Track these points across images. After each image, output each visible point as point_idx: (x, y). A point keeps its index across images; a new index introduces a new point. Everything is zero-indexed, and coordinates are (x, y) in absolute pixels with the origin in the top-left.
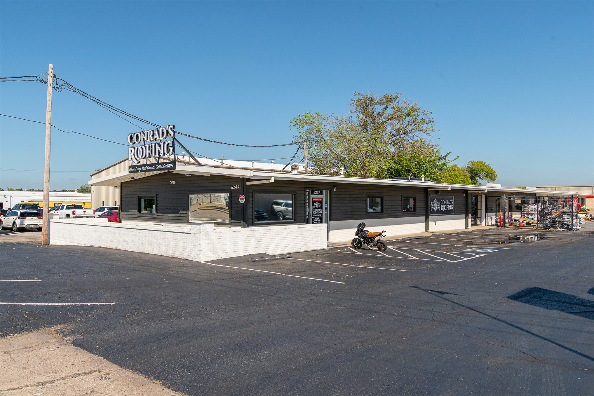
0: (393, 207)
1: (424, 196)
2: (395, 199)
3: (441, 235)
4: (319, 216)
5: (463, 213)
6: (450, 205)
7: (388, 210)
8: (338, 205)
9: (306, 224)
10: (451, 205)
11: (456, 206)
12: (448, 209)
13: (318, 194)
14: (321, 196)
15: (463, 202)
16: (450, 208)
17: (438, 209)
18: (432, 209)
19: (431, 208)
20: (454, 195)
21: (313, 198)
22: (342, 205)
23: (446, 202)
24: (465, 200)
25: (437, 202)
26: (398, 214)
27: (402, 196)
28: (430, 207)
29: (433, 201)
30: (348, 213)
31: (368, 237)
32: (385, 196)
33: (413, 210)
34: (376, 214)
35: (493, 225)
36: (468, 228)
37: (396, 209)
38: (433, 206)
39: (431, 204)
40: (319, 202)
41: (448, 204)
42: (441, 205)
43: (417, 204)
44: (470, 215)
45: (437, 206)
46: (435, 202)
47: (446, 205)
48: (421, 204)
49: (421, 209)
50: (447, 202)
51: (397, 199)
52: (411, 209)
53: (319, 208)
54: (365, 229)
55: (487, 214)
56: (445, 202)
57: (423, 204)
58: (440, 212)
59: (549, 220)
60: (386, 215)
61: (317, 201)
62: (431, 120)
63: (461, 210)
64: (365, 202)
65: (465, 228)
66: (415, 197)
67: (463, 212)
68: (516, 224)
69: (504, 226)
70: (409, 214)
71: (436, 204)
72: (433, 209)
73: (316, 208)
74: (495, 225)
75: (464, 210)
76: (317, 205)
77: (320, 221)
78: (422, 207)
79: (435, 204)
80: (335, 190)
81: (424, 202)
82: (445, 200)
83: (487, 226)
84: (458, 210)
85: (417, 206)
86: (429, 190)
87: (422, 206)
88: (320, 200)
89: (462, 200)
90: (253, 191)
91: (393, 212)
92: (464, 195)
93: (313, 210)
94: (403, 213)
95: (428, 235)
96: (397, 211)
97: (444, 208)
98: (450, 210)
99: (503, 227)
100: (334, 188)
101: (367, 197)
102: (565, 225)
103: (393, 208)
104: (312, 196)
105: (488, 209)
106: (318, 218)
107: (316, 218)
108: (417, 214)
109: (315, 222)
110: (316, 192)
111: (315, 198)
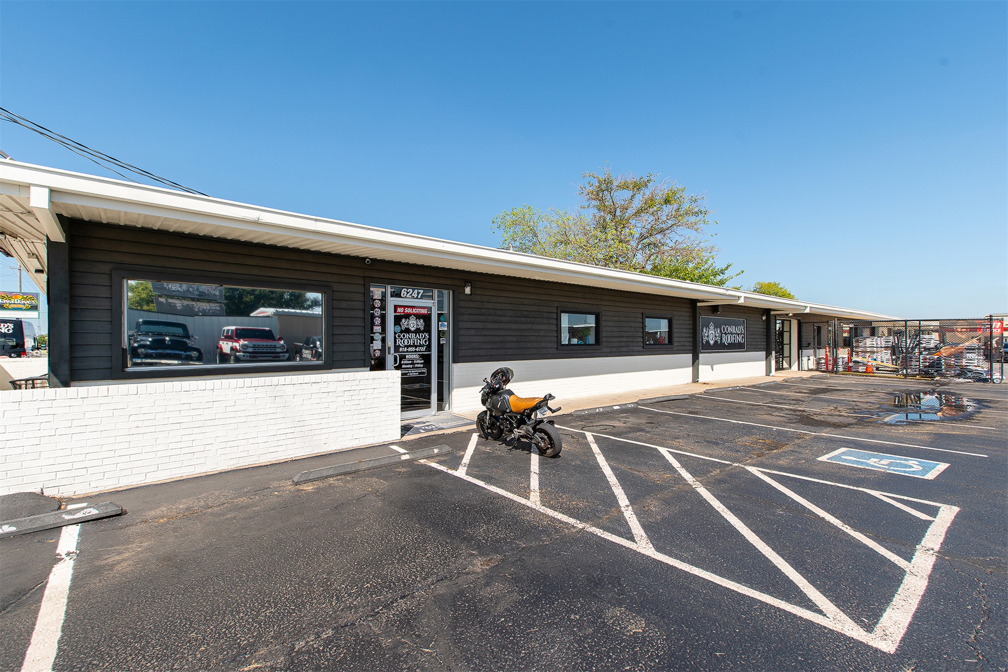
0: (624, 334)
1: (689, 316)
2: (627, 319)
3: (725, 389)
4: (420, 351)
5: (762, 350)
6: (739, 334)
7: (611, 340)
8: (480, 325)
9: (370, 371)
10: (741, 334)
11: (749, 336)
12: (734, 341)
13: (417, 298)
14: (427, 303)
15: (763, 330)
16: (740, 339)
17: (716, 342)
18: (704, 341)
19: (702, 340)
20: (746, 318)
21: (396, 307)
22: (489, 325)
23: (732, 329)
24: (765, 327)
25: (714, 329)
26: (635, 349)
27: (642, 313)
28: (702, 337)
29: (707, 326)
31: (510, 412)
32: (603, 312)
33: (667, 342)
34: (583, 347)
35: (812, 370)
36: (771, 374)
37: (631, 339)
38: (706, 335)
39: (703, 331)
40: (418, 316)
41: (735, 332)
42: (722, 333)
43: (675, 330)
44: (773, 353)
45: (716, 336)
46: (712, 328)
47: (732, 334)
48: (684, 331)
49: (684, 339)
50: (734, 330)
51: (633, 319)
52: (664, 339)
53: (418, 331)
54: (508, 387)
55: (801, 352)
56: (729, 329)
57: (687, 331)
58: (719, 347)
59: (923, 362)
60: (605, 350)
61: (410, 314)
62: (703, 210)
63: (759, 343)
64: (555, 322)
65: (767, 377)
66: (672, 318)
67: (762, 347)
68: (858, 368)
69: (836, 372)
70: (659, 350)
71: (713, 332)
72: (708, 342)
73: (407, 331)
74: (816, 370)
75: (763, 344)
76: (413, 324)
77: (421, 364)
78: (686, 337)
79: (710, 332)
80: (468, 290)
81: (689, 327)
82: (730, 325)
83: (802, 370)
84: (754, 343)
85: (675, 335)
86: (699, 304)
87: (686, 334)
88: (424, 311)
89: (759, 327)
90: (111, 271)
91: (623, 344)
92: (764, 318)
93: (399, 336)
94: (645, 346)
95: (698, 389)
96: (632, 342)
97: (727, 340)
98: (739, 343)
99: (832, 372)
100: (466, 286)
101: (559, 312)
102: (970, 372)
103: (622, 337)
104: (392, 302)
105: (804, 344)
106: (415, 356)
107: (407, 357)
108: (675, 348)
109: (406, 364)
110: (408, 293)
111: (405, 307)
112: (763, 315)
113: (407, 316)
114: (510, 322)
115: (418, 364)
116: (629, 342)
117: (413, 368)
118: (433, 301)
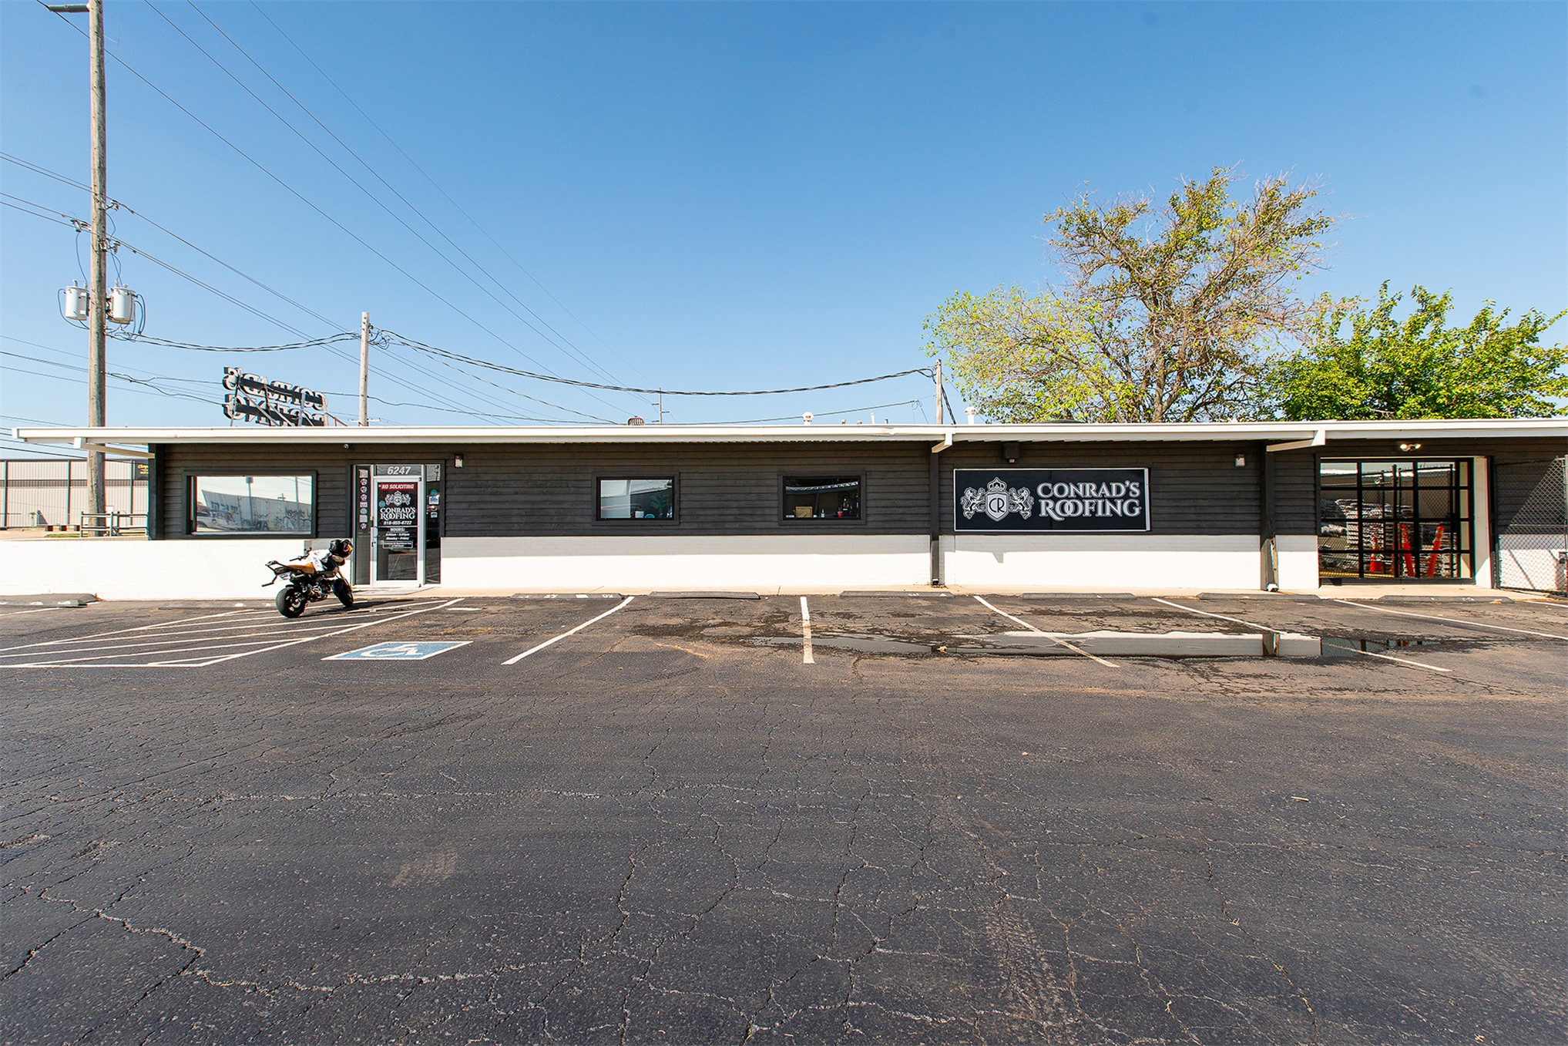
0: (733, 504)
2: (740, 481)
4: (405, 525)
5: (1237, 531)
7: (702, 513)
8: (476, 499)
11: (1162, 503)
13: (403, 474)
14: (414, 478)
15: (1239, 488)
20: (1148, 464)
21: (380, 484)
22: (487, 498)
24: (1253, 480)
25: (1008, 490)
26: (757, 525)
27: (778, 473)
30: (514, 520)
32: (683, 475)
34: (641, 523)
36: (1271, 587)
37: (747, 511)
40: (404, 492)
43: (870, 496)
48: (901, 497)
49: (901, 510)
51: (753, 482)
53: (403, 505)
57: (911, 496)
60: (687, 526)
61: (395, 490)
63: (1219, 517)
64: (591, 489)
65: (1259, 588)
66: (861, 477)
67: (1238, 524)
70: (822, 527)
73: (392, 506)
76: (398, 499)
77: (407, 536)
78: (908, 507)
80: (459, 463)
81: (916, 489)
84: (1192, 517)
85: (870, 503)
87: (908, 502)
88: (412, 487)
89: (1222, 483)
91: (730, 518)
92: (1240, 462)
93: (383, 510)
94: (785, 522)
96: (751, 515)
100: (456, 458)
101: (596, 478)
103: (728, 508)
104: (376, 480)
106: (399, 529)
107: (392, 530)
108: (869, 525)
109: (390, 537)
110: (394, 470)
111: (389, 483)
112: (1236, 456)
113: (393, 492)
114: (516, 493)
115: (403, 536)
116: (742, 515)
117: (398, 540)
118: (419, 477)
